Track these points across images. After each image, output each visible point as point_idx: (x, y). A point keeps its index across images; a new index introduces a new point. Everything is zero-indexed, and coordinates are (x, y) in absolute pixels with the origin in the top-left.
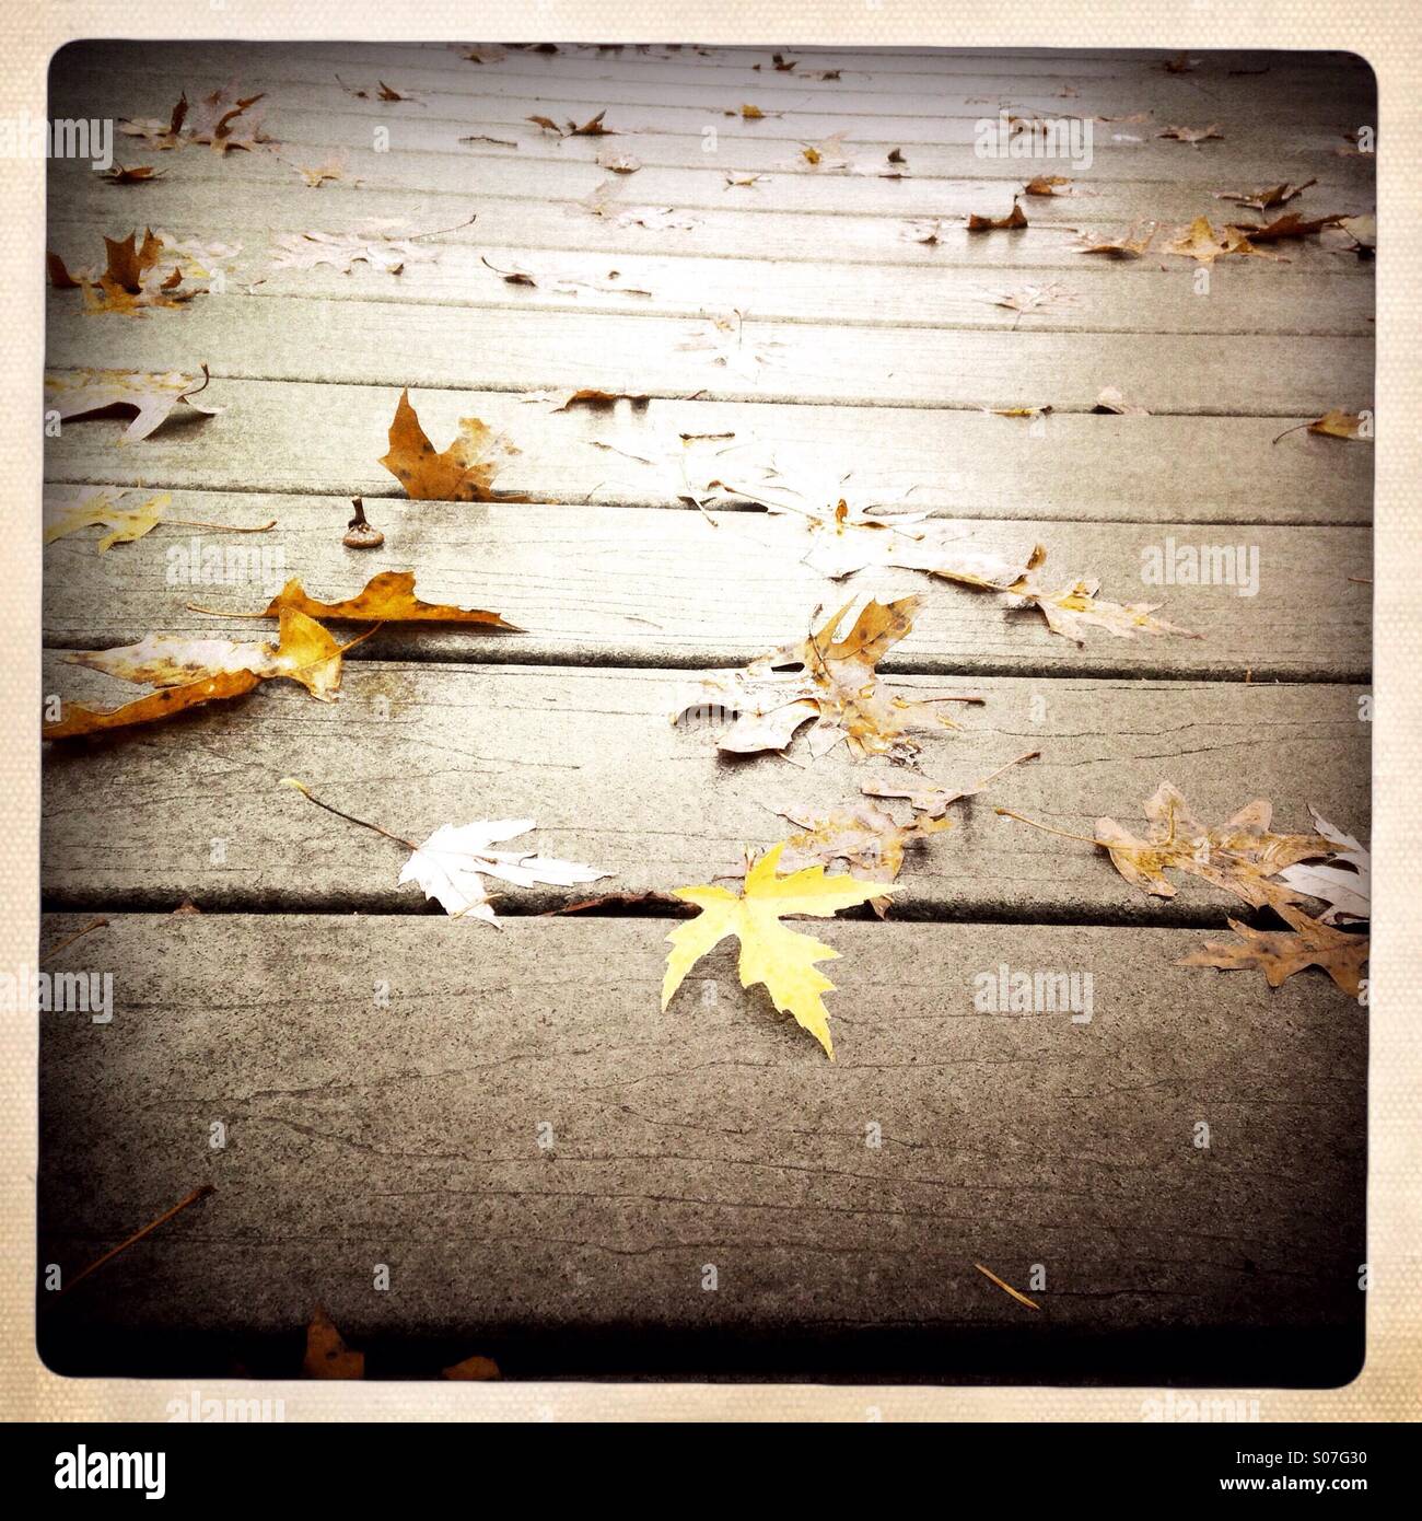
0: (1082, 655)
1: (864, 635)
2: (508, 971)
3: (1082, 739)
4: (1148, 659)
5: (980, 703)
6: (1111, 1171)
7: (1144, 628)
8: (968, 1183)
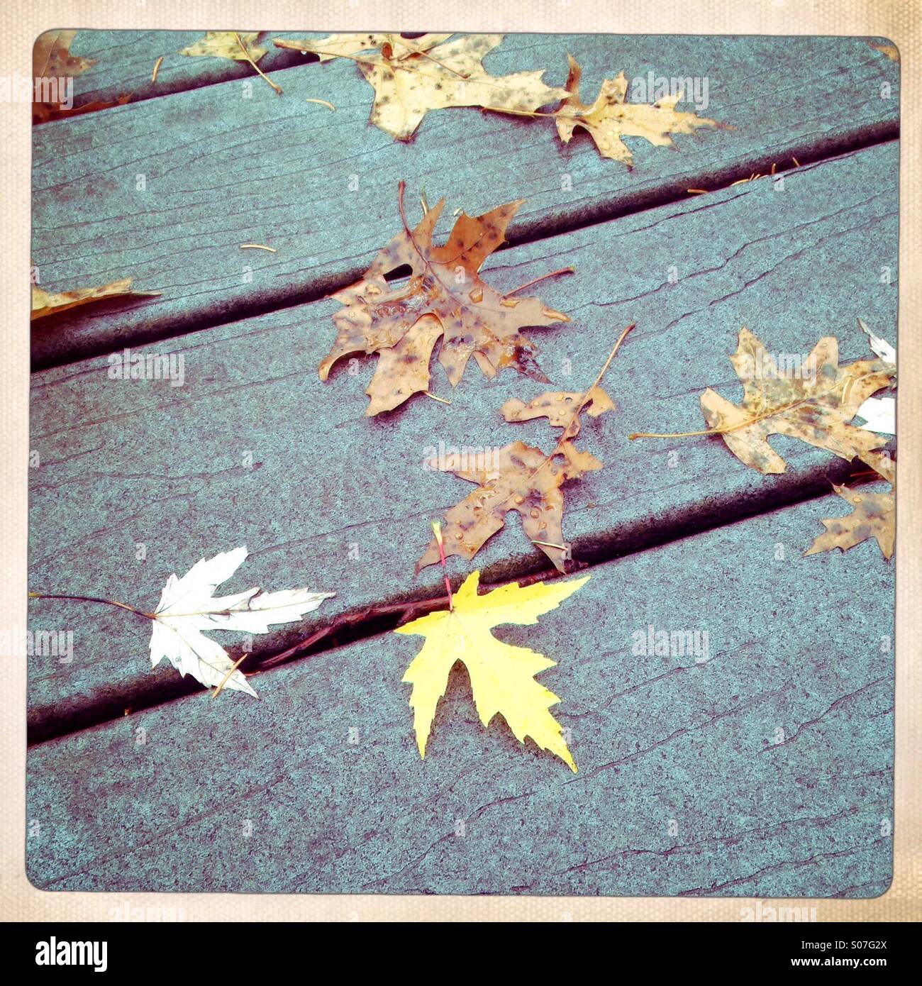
0: (636, 181)
1: (461, 245)
2: (278, 748)
3: (662, 294)
4: (690, 169)
5: (568, 272)
6: (823, 825)
7: (675, 130)
8: (719, 883)
